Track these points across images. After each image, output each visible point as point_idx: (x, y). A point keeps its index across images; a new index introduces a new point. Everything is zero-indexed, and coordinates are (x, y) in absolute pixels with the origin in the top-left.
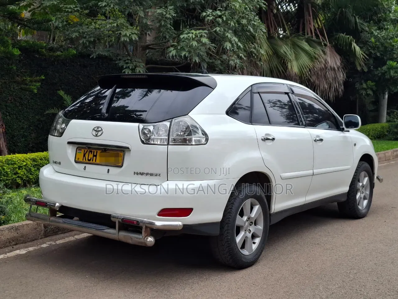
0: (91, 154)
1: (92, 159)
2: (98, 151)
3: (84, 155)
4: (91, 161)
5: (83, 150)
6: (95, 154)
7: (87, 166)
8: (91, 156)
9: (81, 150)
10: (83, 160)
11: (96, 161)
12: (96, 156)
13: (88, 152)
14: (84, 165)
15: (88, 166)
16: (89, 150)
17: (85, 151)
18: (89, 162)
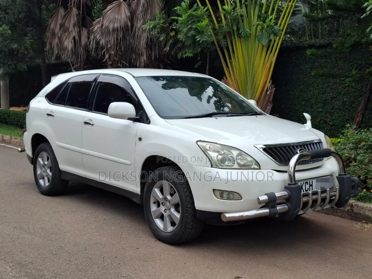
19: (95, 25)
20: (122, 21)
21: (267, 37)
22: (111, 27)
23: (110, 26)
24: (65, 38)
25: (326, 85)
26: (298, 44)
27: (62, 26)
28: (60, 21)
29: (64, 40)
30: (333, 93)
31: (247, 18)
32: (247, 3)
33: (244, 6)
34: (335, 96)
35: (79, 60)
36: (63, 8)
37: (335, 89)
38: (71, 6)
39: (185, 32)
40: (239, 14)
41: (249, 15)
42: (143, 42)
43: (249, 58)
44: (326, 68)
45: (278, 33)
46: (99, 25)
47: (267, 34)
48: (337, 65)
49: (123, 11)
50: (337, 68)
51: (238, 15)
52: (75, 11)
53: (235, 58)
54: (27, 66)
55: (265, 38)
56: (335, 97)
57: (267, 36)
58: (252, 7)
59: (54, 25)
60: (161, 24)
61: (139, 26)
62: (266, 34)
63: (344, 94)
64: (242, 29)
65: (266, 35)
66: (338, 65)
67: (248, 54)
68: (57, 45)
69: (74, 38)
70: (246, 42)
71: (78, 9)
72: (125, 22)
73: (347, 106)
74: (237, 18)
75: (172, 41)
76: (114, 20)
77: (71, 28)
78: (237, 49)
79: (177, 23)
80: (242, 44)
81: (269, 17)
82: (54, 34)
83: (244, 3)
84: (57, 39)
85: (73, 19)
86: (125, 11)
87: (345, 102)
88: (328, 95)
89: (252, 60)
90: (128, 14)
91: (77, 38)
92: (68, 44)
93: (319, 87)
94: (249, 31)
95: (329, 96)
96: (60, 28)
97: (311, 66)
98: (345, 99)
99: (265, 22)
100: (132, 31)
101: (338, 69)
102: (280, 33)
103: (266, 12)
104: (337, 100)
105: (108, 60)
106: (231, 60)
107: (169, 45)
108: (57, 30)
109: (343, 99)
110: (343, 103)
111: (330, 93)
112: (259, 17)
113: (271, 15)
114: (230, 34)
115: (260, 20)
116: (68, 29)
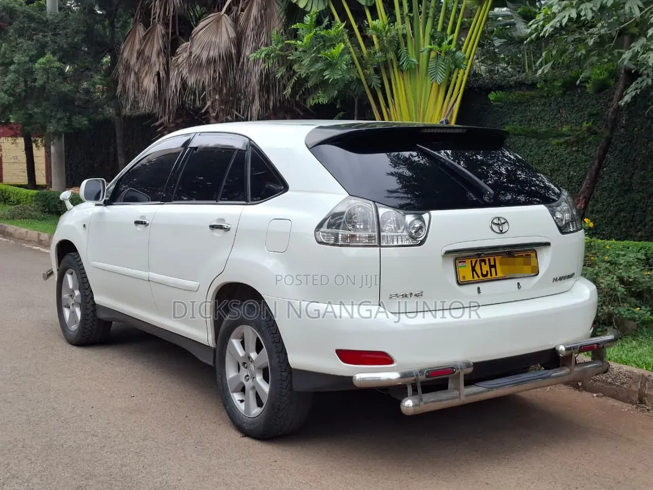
0: (485, 264)
1: (489, 272)
2: (496, 257)
3: (473, 269)
4: (489, 276)
5: (468, 262)
6: (492, 263)
7: (481, 286)
8: (486, 268)
9: (465, 262)
10: (473, 278)
11: (496, 275)
12: (494, 266)
13: (478, 262)
14: (476, 286)
15: (483, 286)
16: (478, 259)
17: (471, 262)
18: (486, 278)
19: (179, 54)
20: (222, 45)
21: (444, 71)
22: (204, 57)
23: (202, 56)
24: (144, 73)
25: (543, 149)
26: (500, 81)
27: (140, 54)
28: (137, 47)
29: (142, 78)
30: (554, 162)
31: (413, 40)
32: (411, 15)
33: (407, 20)
34: (556, 167)
35: (167, 110)
36: (142, 24)
37: (557, 156)
38: (154, 21)
39: (306, 64)
40: (400, 32)
41: (416, 33)
42: (255, 80)
43: (417, 106)
44: (543, 122)
45: (462, 63)
46: (185, 55)
47: (445, 66)
48: (559, 115)
49: (224, 29)
50: (559, 121)
51: (397, 34)
52: (160, 29)
53: (394, 104)
54: (89, 120)
55: (441, 73)
56: (556, 170)
57: (444, 69)
58: (421, 20)
59: (128, 53)
60: (277, 52)
61: (247, 53)
62: (443, 66)
63: (570, 164)
64: (404, 58)
65: (442, 68)
66: (562, 116)
67: (415, 98)
68: (134, 86)
69: (158, 74)
70: (412, 80)
71: (166, 25)
72: (227, 48)
73: (574, 184)
74: (397, 39)
75: (296, 79)
76: (209, 45)
77: (154, 58)
78: (397, 89)
79: (296, 49)
80: (406, 82)
81: (448, 36)
82: (128, 68)
83: (407, 15)
84: (132, 75)
85: (157, 43)
86: (227, 29)
87: (572, 177)
88: (546, 166)
89: (421, 109)
90: (233, 35)
91: (162, 74)
92: (149, 84)
93: (532, 153)
94: (415, 60)
95: (548, 166)
96: (138, 58)
97: (521, 117)
98: (572, 173)
99: (442, 46)
100: (238, 62)
101: (561, 122)
102: (465, 63)
103: (444, 29)
104: (560, 174)
105: (211, 110)
106: (388, 109)
107: (291, 85)
108: (133, 61)
109: (569, 174)
110: (568, 179)
111: (548, 163)
112: (432, 37)
113: (451, 34)
114: (387, 65)
115: (433, 43)
116: (149, 58)
